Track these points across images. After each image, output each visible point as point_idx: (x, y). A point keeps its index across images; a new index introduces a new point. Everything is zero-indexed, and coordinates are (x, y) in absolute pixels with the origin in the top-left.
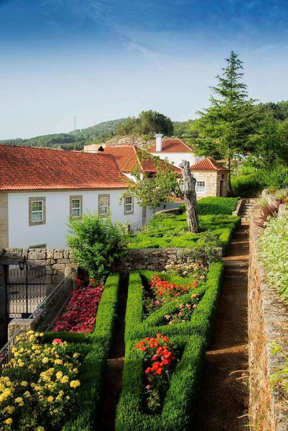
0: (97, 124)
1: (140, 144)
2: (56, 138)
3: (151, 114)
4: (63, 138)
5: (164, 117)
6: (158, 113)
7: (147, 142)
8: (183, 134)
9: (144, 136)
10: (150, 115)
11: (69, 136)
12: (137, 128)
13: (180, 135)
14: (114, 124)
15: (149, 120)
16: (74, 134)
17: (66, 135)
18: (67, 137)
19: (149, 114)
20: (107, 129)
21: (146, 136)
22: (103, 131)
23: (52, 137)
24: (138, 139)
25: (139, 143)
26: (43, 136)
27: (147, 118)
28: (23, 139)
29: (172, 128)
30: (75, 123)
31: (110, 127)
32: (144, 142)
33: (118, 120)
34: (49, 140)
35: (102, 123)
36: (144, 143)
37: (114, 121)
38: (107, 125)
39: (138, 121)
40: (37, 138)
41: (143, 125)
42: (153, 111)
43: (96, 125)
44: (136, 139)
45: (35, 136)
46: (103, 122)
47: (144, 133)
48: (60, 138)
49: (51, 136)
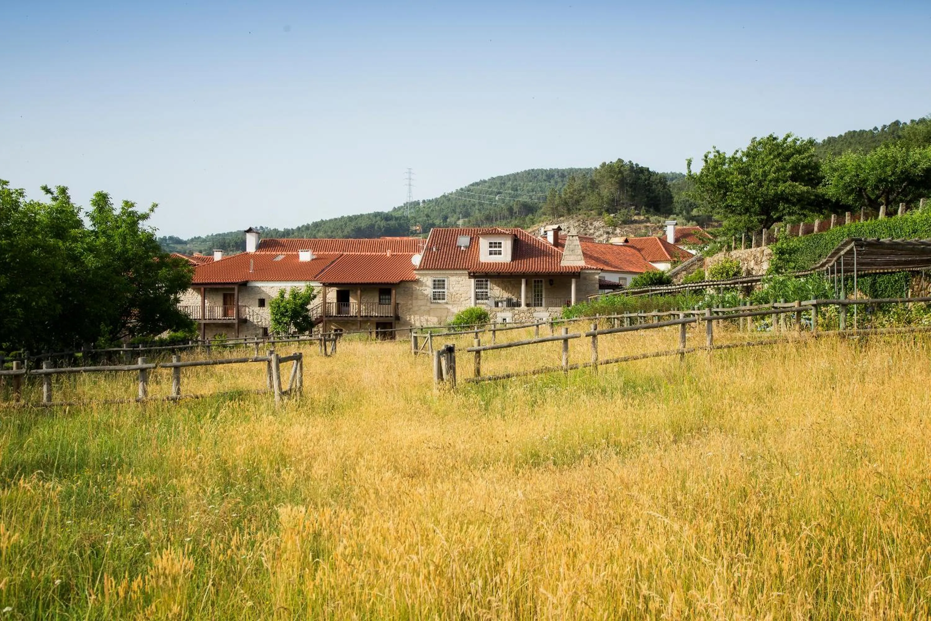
0: (463, 187)
1: (601, 235)
2: (363, 224)
3: (622, 169)
4: (383, 224)
5: (650, 174)
6: (637, 165)
7: (615, 230)
8: (695, 210)
9: (608, 217)
10: (620, 172)
11: (396, 219)
12: (592, 199)
13: (688, 212)
14: (509, 184)
15: (617, 183)
16: (408, 213)
17: (387, 217)
18: (392, 223)
19: (617, 170)
20: (490, 200)
21: (614, 218)
22: (480, 204)
23: (353, 223)
24: (596, 224)
25: (597, 234)
26: (331, 221)
27: (613, 177)
28: (281, 229)
29: (669, 198)
30: (410, 185)
31: (499, 193)
32: (610, 230)
33: (518, 173)
34: (347, 230)
35: (477, 184)
36: (608, 233)
37: (509, 177)
38: (490, 187)
39: (594, 184)
40: (316, 225)
41: (605, 192)
42: (626, 161)
43: (462, 189)
44: (591, 224)
45: (309, 221)
46: (478, 181)
47: (608, 211)
48: (374, 225)
49: (350, 219)
